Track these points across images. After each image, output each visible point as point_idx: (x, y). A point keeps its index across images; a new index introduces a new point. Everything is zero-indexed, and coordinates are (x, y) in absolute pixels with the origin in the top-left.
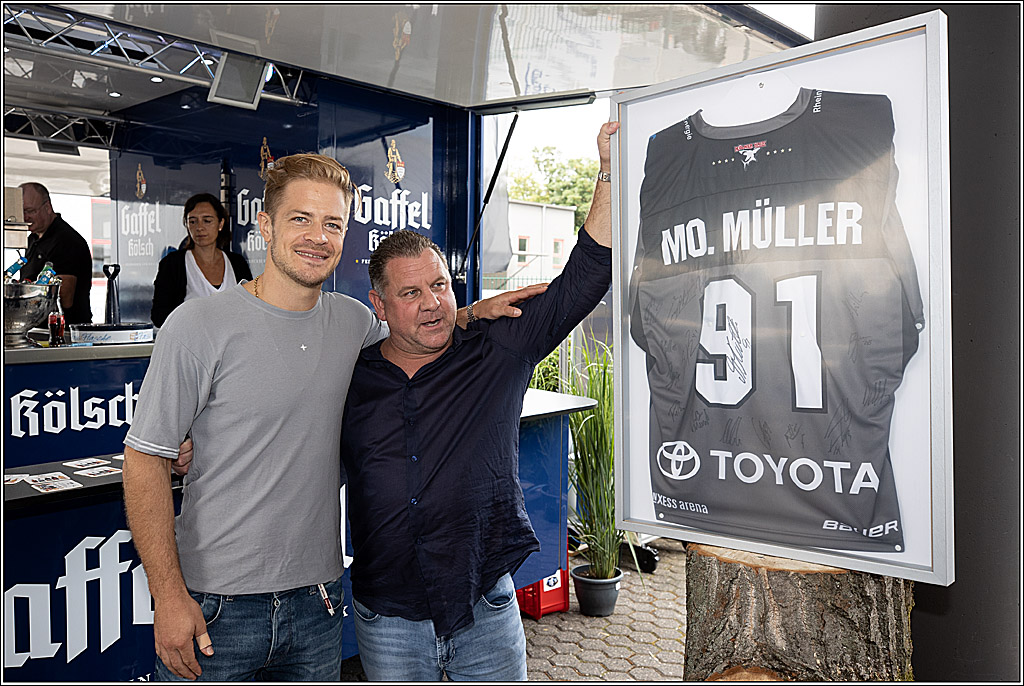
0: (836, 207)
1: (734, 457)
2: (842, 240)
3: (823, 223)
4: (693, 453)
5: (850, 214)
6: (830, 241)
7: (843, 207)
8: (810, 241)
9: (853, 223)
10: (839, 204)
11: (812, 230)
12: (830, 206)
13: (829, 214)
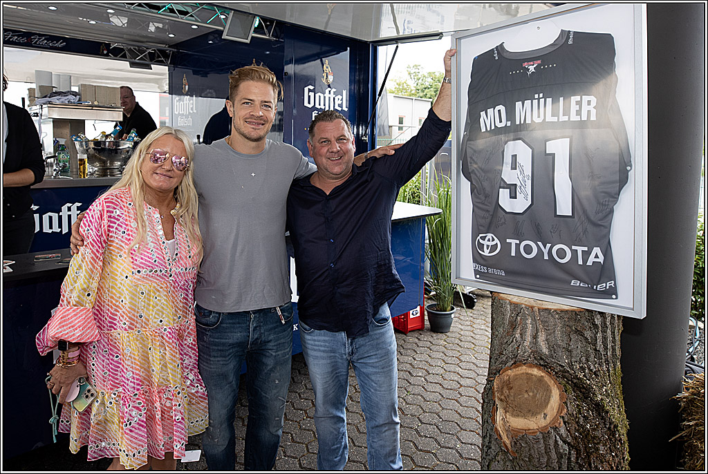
0: (581, 98)
1: (520, 243)
2: (584, 118)
3: (574, 108)
4: (496, 241)
5: (589, 103)
6: (578, 118)
7: (585, 98)
8: (566, 118)
9: (591, 108)
10: (583, 97)
11: (566, 113)
12: (578, 98)
13: (577, 103)
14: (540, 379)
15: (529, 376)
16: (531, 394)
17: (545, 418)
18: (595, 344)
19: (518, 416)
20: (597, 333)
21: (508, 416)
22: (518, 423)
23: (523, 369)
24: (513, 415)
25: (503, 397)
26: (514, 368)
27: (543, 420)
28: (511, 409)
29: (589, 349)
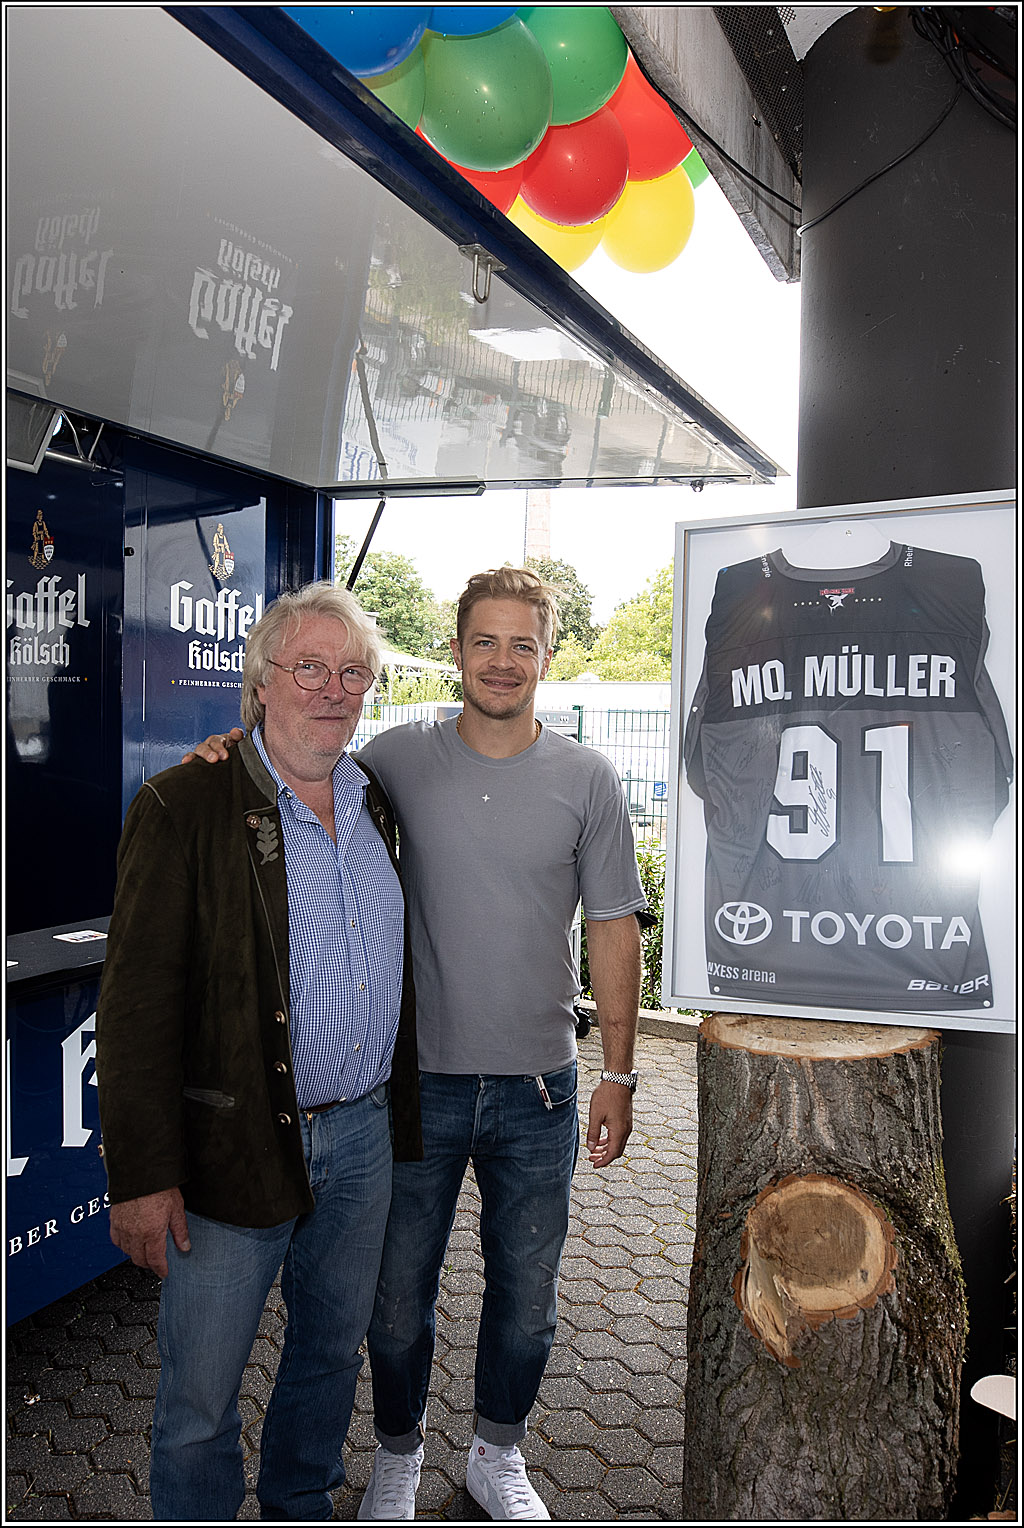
0: (929, 659)
2: (935, 692)
3: (915, 675)
5: (943, 668)
6: (922, 693)
7: (936, 660)
8: (901, 691)
9: (946, 676)
10: (932, 656)
11: (902, 680)
12: (923, 659)
13: (921, 666)
14: (838, 1203)
15: (816, 1200)
16: (827, 1235)
17: (865, 1279)
18: (910, 1118)
19: (812, 1284)
20: (913, 1096)
21: (793, 1288)
22: (815, 1298)
23: (801, 1187)
24: (802, 1284)
25: (773, 1251)
26: (783, 1186)
27: (861, 1284)
28: (795, 1273)
29: (904, 1130)
